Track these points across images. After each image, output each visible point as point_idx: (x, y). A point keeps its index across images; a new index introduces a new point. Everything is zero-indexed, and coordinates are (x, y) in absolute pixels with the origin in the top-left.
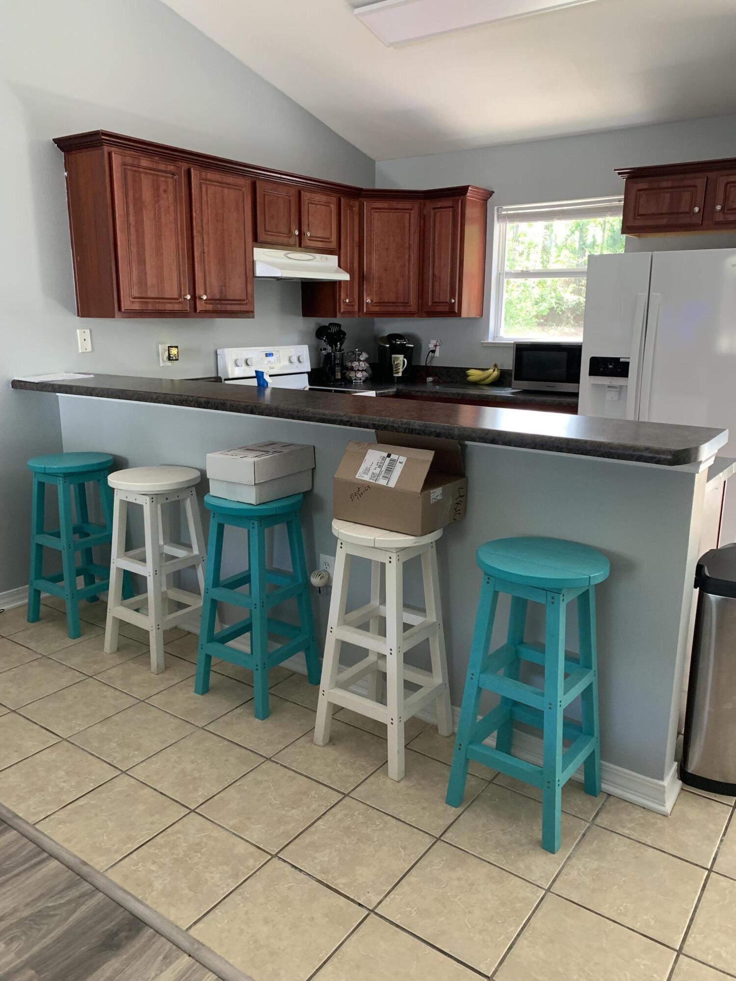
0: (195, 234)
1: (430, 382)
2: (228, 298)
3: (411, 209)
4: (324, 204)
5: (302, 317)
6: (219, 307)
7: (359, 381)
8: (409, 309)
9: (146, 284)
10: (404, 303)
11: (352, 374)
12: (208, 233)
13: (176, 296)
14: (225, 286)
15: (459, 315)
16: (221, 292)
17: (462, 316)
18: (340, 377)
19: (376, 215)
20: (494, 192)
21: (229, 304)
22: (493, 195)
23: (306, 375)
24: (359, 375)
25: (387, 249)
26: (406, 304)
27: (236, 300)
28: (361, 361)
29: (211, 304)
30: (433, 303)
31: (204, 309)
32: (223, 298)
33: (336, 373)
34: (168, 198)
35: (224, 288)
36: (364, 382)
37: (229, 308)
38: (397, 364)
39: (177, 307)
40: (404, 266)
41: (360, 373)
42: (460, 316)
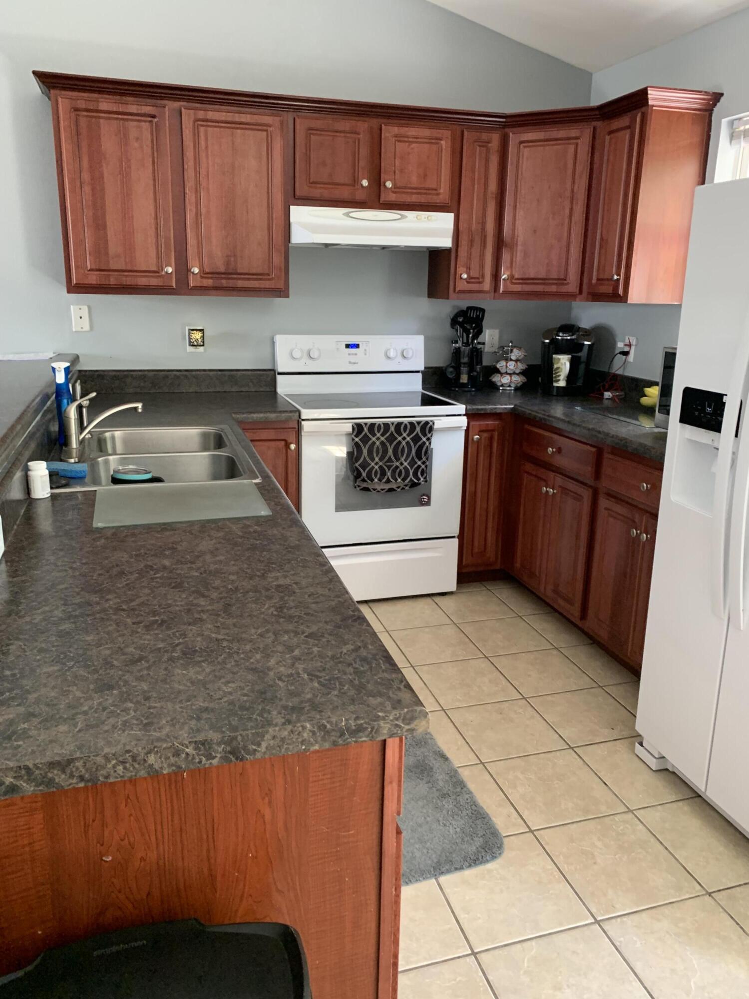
0: (187, 191)
1: (607, 399)
2: (239, 271)
3: (577, 138)
4: (427, 140)
5: (427, 298)
6: (224, 283)
7: (508, 388)
8: (564, 289)
9: (107, 254)
10: (559, 279)
11: (496, 378)
12: (208, 189)
13: (154, 268)
14: (235, 256)
15: (623, 299)
16: (228, 264)
17: (629, 302)
18: (466, 381)
19: (526, 152)
20: (722, 95)
21: (240, 279)
22: (722, 99)
23: (420, 375)
24: (506, 380)
25: (538, 201)
26: (562, 281)
27: (253, 274)
28: (511, 360)
29: (211, 278)
30: (598, 279)
31: (198, 285)
32: (230, 271)
33: (462, 376)
34: (141, 147)
35: (232, 259)
36: (516, 389)
37: (240, 284)
38: (558, 368)
39: (154, 282)
40: (563, 225)
41: (508, 377)
42: (626, 301)
